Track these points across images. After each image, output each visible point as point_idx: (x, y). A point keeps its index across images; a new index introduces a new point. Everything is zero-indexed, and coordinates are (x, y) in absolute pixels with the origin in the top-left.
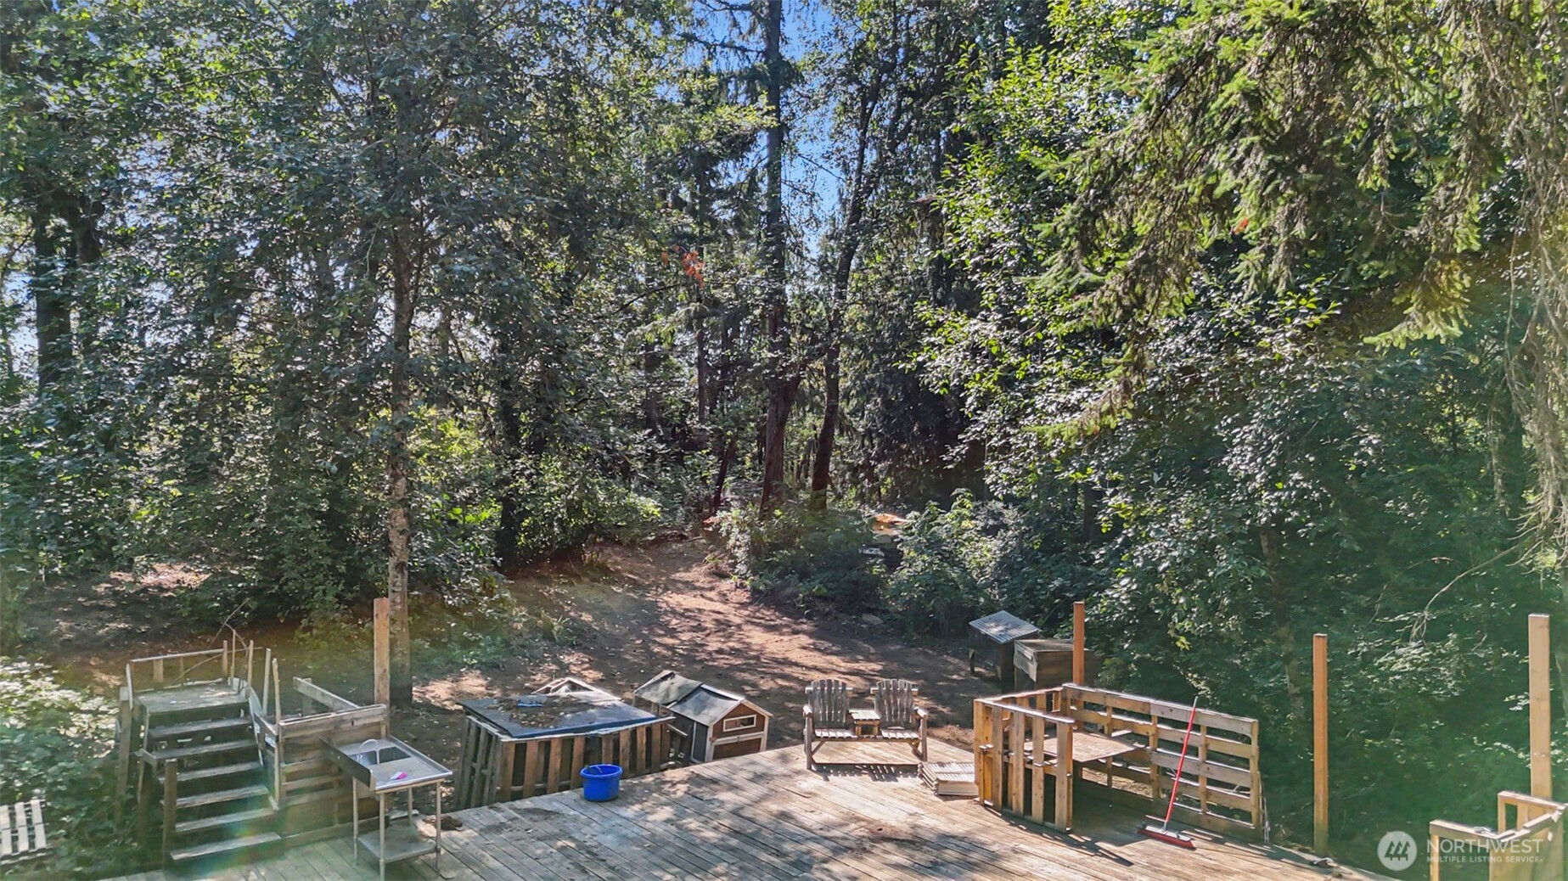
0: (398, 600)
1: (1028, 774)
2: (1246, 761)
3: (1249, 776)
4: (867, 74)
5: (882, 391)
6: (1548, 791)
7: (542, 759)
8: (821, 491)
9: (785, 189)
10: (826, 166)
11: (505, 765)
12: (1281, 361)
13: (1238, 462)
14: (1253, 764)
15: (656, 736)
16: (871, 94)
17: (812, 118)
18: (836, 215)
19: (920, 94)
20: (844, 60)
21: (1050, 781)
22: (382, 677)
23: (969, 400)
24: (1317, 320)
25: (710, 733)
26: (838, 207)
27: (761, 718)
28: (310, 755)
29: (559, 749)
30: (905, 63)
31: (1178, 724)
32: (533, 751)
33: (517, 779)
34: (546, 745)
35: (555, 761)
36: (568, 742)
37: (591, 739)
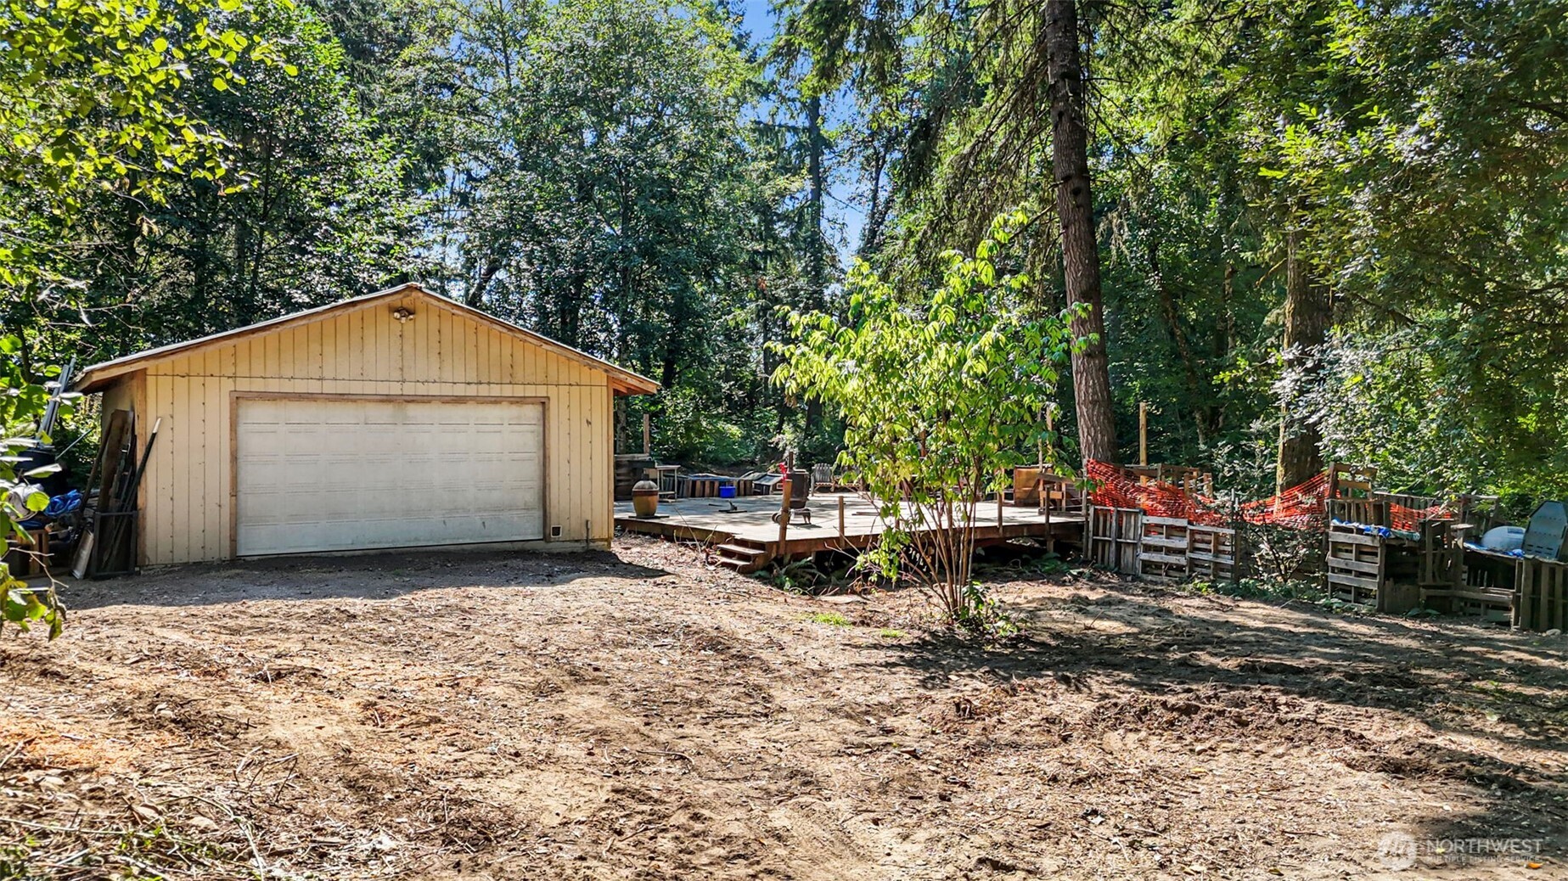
7: (702, 489)
11: (688, 488)
15: (748, 486)
22: (647, 443)
29: (709, 485)
32: (698, 484)
33: (693, 495)
34: (703, 483)
35: (707, 490)
36: (712, 483)
37: (722, 483)
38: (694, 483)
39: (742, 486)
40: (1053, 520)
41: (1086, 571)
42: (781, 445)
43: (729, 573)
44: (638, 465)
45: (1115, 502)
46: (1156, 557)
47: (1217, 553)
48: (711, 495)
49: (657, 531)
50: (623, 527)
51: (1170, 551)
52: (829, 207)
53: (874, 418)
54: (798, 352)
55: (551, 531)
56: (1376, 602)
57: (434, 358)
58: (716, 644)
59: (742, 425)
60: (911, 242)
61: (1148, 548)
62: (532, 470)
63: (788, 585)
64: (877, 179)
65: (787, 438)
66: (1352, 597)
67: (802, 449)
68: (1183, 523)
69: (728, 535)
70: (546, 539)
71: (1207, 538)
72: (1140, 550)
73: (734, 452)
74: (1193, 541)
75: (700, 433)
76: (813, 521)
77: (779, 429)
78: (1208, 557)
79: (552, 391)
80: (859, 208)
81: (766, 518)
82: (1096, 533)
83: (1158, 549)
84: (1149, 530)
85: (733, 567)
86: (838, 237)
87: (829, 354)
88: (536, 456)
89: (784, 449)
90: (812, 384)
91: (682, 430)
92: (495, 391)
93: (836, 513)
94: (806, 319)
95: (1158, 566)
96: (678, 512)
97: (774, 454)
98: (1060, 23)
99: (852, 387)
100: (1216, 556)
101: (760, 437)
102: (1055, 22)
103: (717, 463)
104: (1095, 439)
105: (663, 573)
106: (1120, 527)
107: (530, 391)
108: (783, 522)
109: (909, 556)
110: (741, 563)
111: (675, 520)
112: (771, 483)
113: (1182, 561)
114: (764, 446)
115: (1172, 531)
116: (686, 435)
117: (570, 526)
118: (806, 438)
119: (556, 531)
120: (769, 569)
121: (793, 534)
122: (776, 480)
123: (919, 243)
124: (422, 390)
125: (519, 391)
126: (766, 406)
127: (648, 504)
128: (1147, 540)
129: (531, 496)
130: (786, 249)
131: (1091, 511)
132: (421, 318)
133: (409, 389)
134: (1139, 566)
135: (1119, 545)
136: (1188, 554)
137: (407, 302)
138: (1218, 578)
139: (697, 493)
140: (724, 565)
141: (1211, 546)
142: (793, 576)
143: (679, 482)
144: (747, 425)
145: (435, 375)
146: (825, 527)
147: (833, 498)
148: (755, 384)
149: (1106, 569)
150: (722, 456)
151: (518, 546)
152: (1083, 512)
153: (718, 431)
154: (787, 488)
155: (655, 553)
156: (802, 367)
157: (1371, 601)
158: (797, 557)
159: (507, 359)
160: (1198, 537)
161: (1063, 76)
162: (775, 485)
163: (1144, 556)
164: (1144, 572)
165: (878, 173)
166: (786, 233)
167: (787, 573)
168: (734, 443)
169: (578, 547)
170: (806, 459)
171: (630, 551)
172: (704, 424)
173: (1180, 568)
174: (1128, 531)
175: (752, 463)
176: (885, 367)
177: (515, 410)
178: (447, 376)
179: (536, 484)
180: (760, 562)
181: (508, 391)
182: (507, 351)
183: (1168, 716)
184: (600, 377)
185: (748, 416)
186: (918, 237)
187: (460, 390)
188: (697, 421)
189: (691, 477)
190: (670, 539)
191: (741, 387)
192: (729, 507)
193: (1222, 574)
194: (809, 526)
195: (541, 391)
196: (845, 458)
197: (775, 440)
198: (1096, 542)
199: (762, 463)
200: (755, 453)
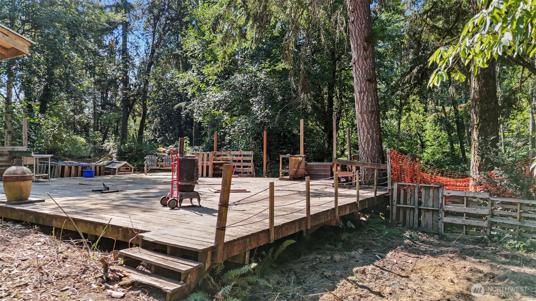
0: (8, 143)
1: (203, 167)
2: (250, 161)
3: (251, 164)
4: (156, 11)
5: (160, 116)
6: (303, 153)
7: (69, 171)
8: (141, 136)
9: (128, 44)
10: (142, 38)
11: (58, 171)
12: (261, 79)
13: (255, 108)
14: (252, 161)
15: (102, 169)
16: (157, 18)
17: (136, 23)
18: (144, 57)
19: (173, 20)
20: (148, 6)
21: (208, 167)
22: (25, 139)
23: (189, 94)
24: (269, 70)
25: (117, 170)
26: (145, 55)
27: (131, 168)
28: (5, 157)
29: (74, 169)
30: (167, 9)
31: (237, 156)
32: (66, 168)
33: (62, 176)
34: (70, 168)
35: (73, 172)
36: (77, 167)
37: (83, 167)
38: (63, 167)
39: (98, 169)
44: (18, 155)
46: (458, 221)
47: (522, 219)
48: (76, 175)
51: (470, 216)
61: (448, 213)
68: (484, 196)
72: (441, 215)
75: (62, 141)
78: (513, 222)
82: (399, 202)
83: (458, 214)
84: (449, 200)
91: (51, 138)
95: (459, 227)
100: (521, 221)
103: (71, 157)
106: (420, 198)
113: (484, 224)
115: (472, 201)
127: (21, 189)
128: (448, 208)
131: (395, 186)
134: (441, 227)
135: (420, 211)
136: (490, 219)
138: (522, 238)
139: (65, 174)
143: (52, 167)
152: (389, 187)
153: (72, 139)
162: (119, 169)
163: (448, 220)
164: (447, 231)
172: (64, 136)
173: (481, 229)
188: (60, 134)
189: (61, 164)
192: (101, 187)
193: (525, 234)
198: (398, 209)
199: (95, 156)
200: (91, 152)
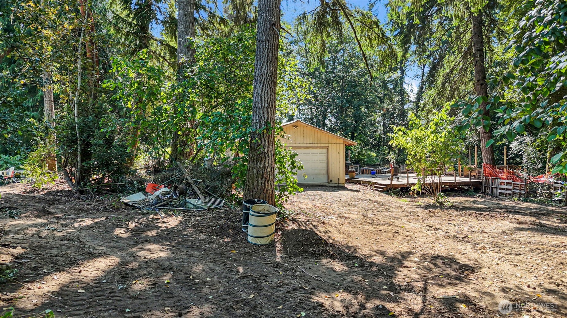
7: (365, 172)
32: (365, 170)
33: (363, 174)
34: (366, 170)
35: (367, 172)
36: (369, 170)
37: (372, 170)
38: (363, 170)
39: (378, 171)
40: (472, 181)
41: (481, 195)
42: (389, 159)
43: (376, 192)
44: (347, 165)
45: (491, 176)
46: (503, 191)
47: (521, 190)
48: (369, 174)
49: (356, 182)
50: (347, 181)
51: (507, 189)
52: (406, 80)
53: (415, 152)
54: (395, 136)
55: (329, 181)
56: (565, 203)
57: (302, 137)
58: (377, 202)
59: (376, 152)
60: (431, 99)
61: (501, 189)
62: (325, 165)
63: (393, 195)
64: (423, 70)
65: (392, 157)
66: (559, 202)
67: (397, 160)
68: (511, 181)
69: (376, 183)
70: (328, 182)
71: (518, 186)
72: (498, 189)
73: (374, 161)
74: (514, 186)
75: (363, 155)
76: (400, 180)
77: (389, 153)
78: (518, 191)
79: (330, 145)
80: (417, 79)
81: (386, 179)
82: (485, 184)
83: (504, 189)
84: (501, 183)
85: (378, 190)
86: (410, 90)
87: (404, 137)
88: (326, 162)
89: (391, 160)
90: (399, 144)
91: (357, 154)
92: (316, 145)
93: (407, 178)
94: (398, 128)
95: (503, 193)
96: (360, 177)
97: (387, 162)
98: (477, 35)
99: (409, 145)
100: (520, 191)
101: (382, 156)
102: (475, 34)
103: (368, 165)
104: (487, 157)
105: (360, 191)
106: (493, 183)
107: (324, 145)
108: (392, 180)
109: (425, 187)
110: (380, 189)
111: (360, 179)
112: (387, 171)
113: (510, 192)
114: (384, 159)
115: (508, 184)
116: (358, 156)
117: (335, 180)
118: (398, 157)
119: (331, 181)
120: (388, 191)
121: (394, 183)
122: (388, 170)
123: (433, 100)
124: (299, 145)
125: (322, 145)
126: (384, 146)
127: (353, 175)
128: (500, 186)
129: (325, 172)
130: (391, 92)
131: (484, 178)
132: (299, 128)
133: (297, 145)
134: (498, 194)
135: (492, 188)
136: (512, 190)
137: (296, 125)
138: (520, 197)
140: (375, 190)
141: (519, 188)
142: (395, 194)
144: (378, 152)
145: (302, 142)
146: (403, 181)
147: (406, 175)
148: (380, 139)
149: (488, 195)
150: (369, 163)
151: (321, 184)
152: (482, 179)
153: (368, 154)
154: (393, 171)
155: (357, 187)
156: (397, 140)
157: (563, 203)
158: (395, 188)
159: (319, 137)
160: (515, 185)
161: (478, 50)
162: (388, 171)
163: (500, 191)
164: (499, 195)
165: (424, 67)
166: (391, 87)
167: (393, 192)
168: (373, 158)
169: (336, 185)
170: (398, 163)
171: (351, 186)
172: (364, 152)
173: (510, 194)
174: (495, 184)
175: (379, 165)
176: (418, 140)
177: (321, 150)
178: (305, 142)
179: (326, 169)
180: (385, 189)
181: (319, 145)
182: (319, 135)
183: (476, 215)
184: (341, 141)
185: (377, 149)
186: (433, 98)
187: (308, 145)
188: (361, 151)
189: (362, 168)
190: (360, 184)
191: (375, 139)
192: (375, 177)
193: (522, 196)
194: (399, 181)
195: (327, 145)
196: (407, 162)
197: (387, 157)
198: (485, 187)
199: (383, 164)
200: (380, 162)
